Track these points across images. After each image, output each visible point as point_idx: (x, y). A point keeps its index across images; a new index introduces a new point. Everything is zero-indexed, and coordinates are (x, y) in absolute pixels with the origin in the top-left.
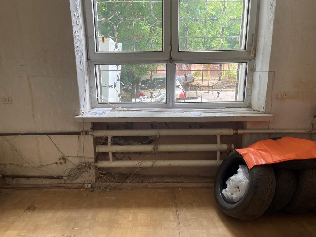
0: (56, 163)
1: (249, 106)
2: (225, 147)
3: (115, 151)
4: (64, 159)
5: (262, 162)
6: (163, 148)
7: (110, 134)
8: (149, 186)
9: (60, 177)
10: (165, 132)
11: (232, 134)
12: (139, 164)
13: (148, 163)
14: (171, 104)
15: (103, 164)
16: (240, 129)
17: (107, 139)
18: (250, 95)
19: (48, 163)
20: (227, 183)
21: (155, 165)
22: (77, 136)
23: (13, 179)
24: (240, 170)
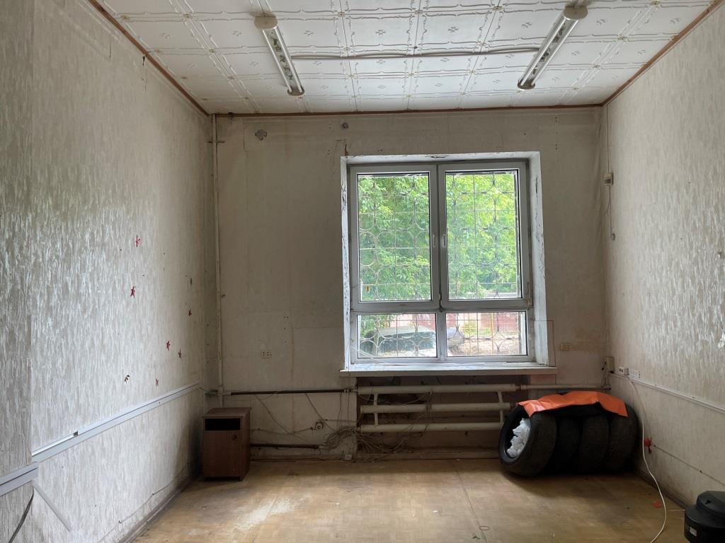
0: (312, 428)
1: (534, 360)
2: (508, 405)
3: (382, 412)
4: (321, 423)
5: (540, 408)
6: (437, 407)
7: (378, 390)
8: (422, 457)
9: (315, 447)
10: (438, 389)
11: (515, 390)
12: (409, 428)
13: (420, 427)
14: (442, 358)
15: (368, 428)
16: (524, 384)
17: (372, 396)
18: (534, 348)
19: (302, 429)
20: (512, 441)
21: (428, 428)
22: (337, 394)
23: (260, 449)
24: (522, 422)
